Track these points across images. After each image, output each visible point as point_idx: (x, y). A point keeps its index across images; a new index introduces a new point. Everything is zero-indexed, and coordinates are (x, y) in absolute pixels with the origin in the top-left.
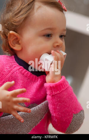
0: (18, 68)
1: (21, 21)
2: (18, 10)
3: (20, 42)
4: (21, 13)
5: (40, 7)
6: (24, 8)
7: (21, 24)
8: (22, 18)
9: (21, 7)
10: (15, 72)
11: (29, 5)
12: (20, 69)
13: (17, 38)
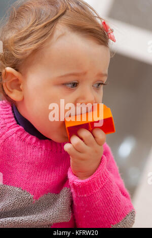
0: (14, 129)
1: (28, 54)
2: (25, 31)
3: (21, 87)
4: (29, 40)
5: (63, 35)
6: (37, 31)
7: (27, 58)
8: (29, 50)
9: (32, 28)
10: (10, 138)
11: (45, 26)
12: (18, 131)
13: (17, 80)
